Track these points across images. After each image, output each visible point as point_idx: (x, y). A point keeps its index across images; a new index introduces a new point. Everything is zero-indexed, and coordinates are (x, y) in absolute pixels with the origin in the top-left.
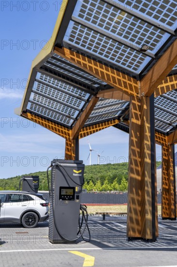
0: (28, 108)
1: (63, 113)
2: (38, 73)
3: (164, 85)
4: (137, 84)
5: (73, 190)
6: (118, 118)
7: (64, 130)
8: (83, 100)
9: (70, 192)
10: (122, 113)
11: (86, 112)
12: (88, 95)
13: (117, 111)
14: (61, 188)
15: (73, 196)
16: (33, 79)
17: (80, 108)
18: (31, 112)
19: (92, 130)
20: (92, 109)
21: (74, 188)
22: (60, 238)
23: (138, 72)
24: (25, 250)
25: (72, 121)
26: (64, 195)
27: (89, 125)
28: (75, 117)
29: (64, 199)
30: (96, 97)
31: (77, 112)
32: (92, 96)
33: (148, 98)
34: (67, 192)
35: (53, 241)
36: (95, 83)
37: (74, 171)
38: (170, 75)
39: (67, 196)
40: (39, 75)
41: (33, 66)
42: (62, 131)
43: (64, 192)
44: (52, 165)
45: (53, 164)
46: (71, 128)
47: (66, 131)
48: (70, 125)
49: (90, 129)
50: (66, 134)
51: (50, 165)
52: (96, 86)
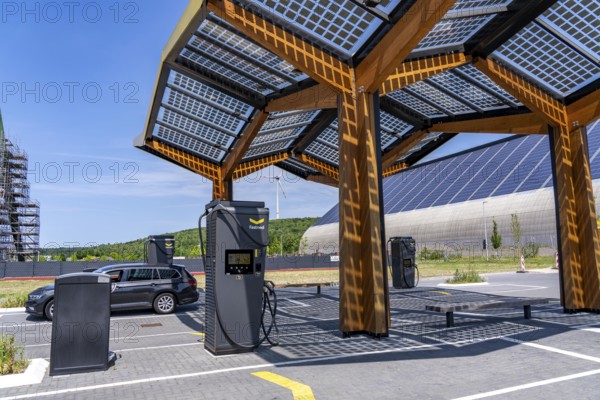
0: (155, 133)
1: (210, 141)
2: (172, 71)
3: (398, 76)
4: (348, 73)
5: (249, 255)
6: (288, 151)
7: (209, 168)
8: (240, 119)
9: (244, 259)
10: (293, 144)
11: (244, 139)
12: (251, 109)
13: (288, 140)
14: (228, 252)
15: (251, 266)
16: (162, 84)
17: (236, 132)
18: (159, 141)
19: (250, 168)
20: (255, 134)
21: (251, 252)
22: (228, 344)
23: (352, 53)
24: (164, 378)
25: (223, 153)
26: (234, 266)
27: (247, 161)
28: (227, 147)
29: (234, 272)
30: (264, 112)
31: (232, 139)
32: (258, 111)
33: (371, 97)
34: (239, 260)
35: (217, 349)
36: (265, 86)
37: (251, 220)
38: (407, 61)
39: (239, 266)
40: (173, 75)
41: (163, 59)
42: (206, 169)
43: (233, 260)
44: (207, 212)
45: (210, 210)
46: (221, 164)
47: (213, 169)
48: (219, 159)
49: (248, 166)
50: (211, 174)
51: (204, 211)
52: (265, 93)
